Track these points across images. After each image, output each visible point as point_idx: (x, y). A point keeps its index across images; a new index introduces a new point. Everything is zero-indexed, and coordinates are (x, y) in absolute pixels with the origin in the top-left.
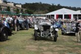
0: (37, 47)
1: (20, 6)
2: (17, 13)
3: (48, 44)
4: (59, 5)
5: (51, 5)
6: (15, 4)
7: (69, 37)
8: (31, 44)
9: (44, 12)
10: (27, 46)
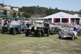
0: (33, 51)
1: (17, 10)
2: (14, 17)
3: (44, 48)
4: (56, 9)
5: (49, 8)
6: (12, 8)
7: (66, 41)
8: (27, 49)
9: (41, 15)
10: (23, 51)
